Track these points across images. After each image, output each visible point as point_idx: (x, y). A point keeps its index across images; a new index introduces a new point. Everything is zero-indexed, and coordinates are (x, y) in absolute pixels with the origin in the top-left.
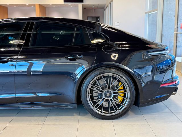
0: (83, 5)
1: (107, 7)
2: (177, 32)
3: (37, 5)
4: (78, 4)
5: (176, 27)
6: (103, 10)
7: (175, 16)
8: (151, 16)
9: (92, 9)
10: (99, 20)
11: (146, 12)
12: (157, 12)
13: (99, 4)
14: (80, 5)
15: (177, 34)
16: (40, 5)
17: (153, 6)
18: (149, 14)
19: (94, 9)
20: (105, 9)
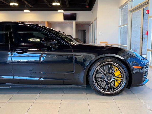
0: (76, 22)
1: (91, 24)
2: (142, 37)
3: (46, 22)
4: (73, 22)
5: (142, 34)
6: (89, 25)
7: (140, 27)
8: (122, 29)
9: (81, 25)
10: (85, 32)
11: (119, 26)
12: (127, 26)
13: (86, 22)
14: (74, 22)
15: (142, 39)
16: (48, 22)
17: (124, 22)
18: (121, 27)
19: (83, 25)
20: (90, 25)
